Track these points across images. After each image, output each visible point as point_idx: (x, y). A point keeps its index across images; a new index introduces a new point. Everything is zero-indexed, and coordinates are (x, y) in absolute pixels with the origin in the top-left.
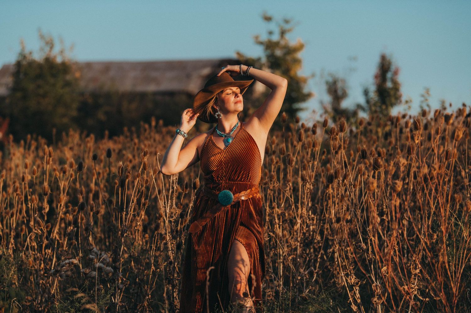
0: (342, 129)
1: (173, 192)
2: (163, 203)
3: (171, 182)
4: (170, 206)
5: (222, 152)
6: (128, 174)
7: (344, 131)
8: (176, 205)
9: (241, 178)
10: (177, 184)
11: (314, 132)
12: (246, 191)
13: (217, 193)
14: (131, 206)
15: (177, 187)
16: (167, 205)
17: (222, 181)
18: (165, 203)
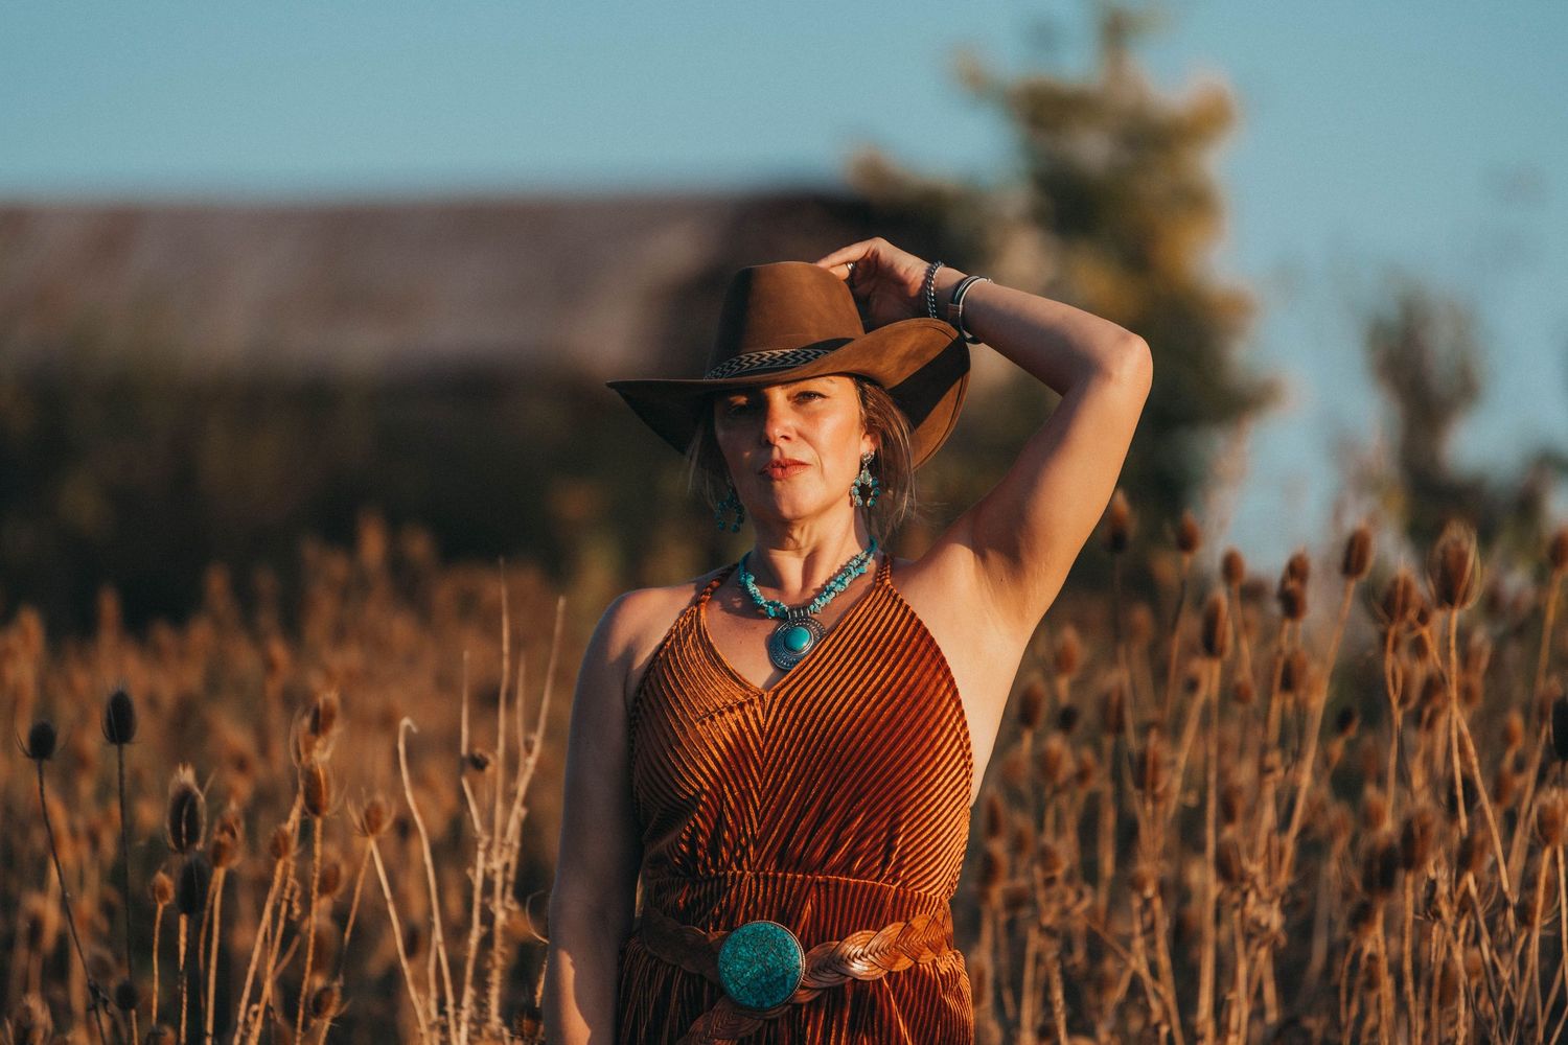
0: (1449, 591)
1: (487, 942)
2: (433, 1005)
3: (478, 883)
4: (472, 1020)
5: (751, 702)
6: (226, 838)
7: (1464, 601)
8: (507, 1015)
9: (852, 856)
10: (509, 896)
11: (1292, 605)
12: (878, 929)
13: (713, 937)
14: (246, 1021)
15: (509, 913)
16: (457, 1015)
17: (740, 867)
18: (442, 1003)
